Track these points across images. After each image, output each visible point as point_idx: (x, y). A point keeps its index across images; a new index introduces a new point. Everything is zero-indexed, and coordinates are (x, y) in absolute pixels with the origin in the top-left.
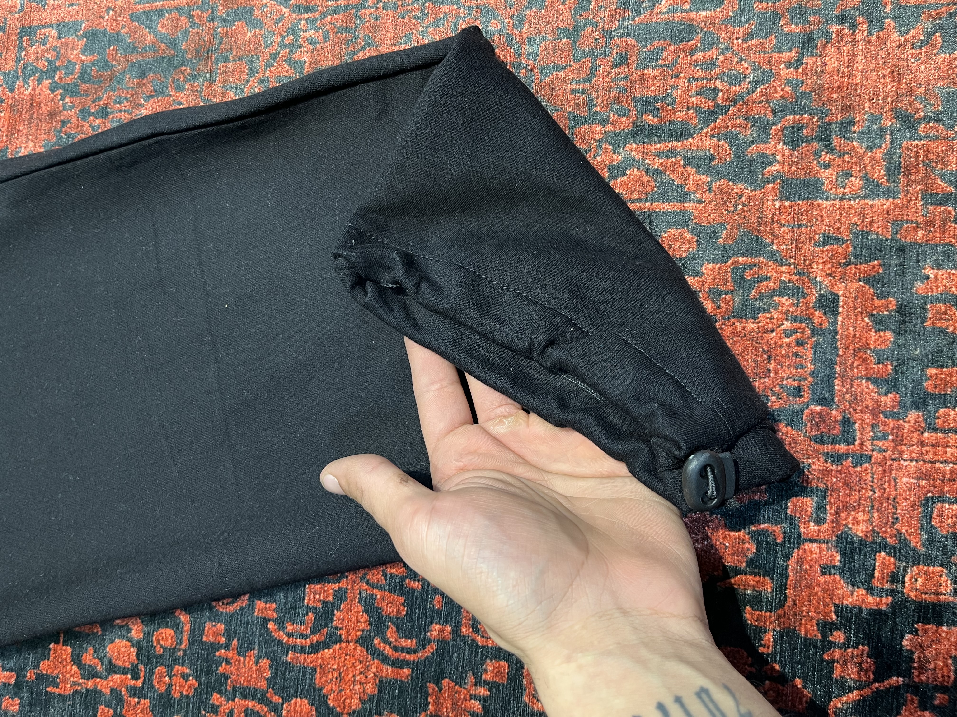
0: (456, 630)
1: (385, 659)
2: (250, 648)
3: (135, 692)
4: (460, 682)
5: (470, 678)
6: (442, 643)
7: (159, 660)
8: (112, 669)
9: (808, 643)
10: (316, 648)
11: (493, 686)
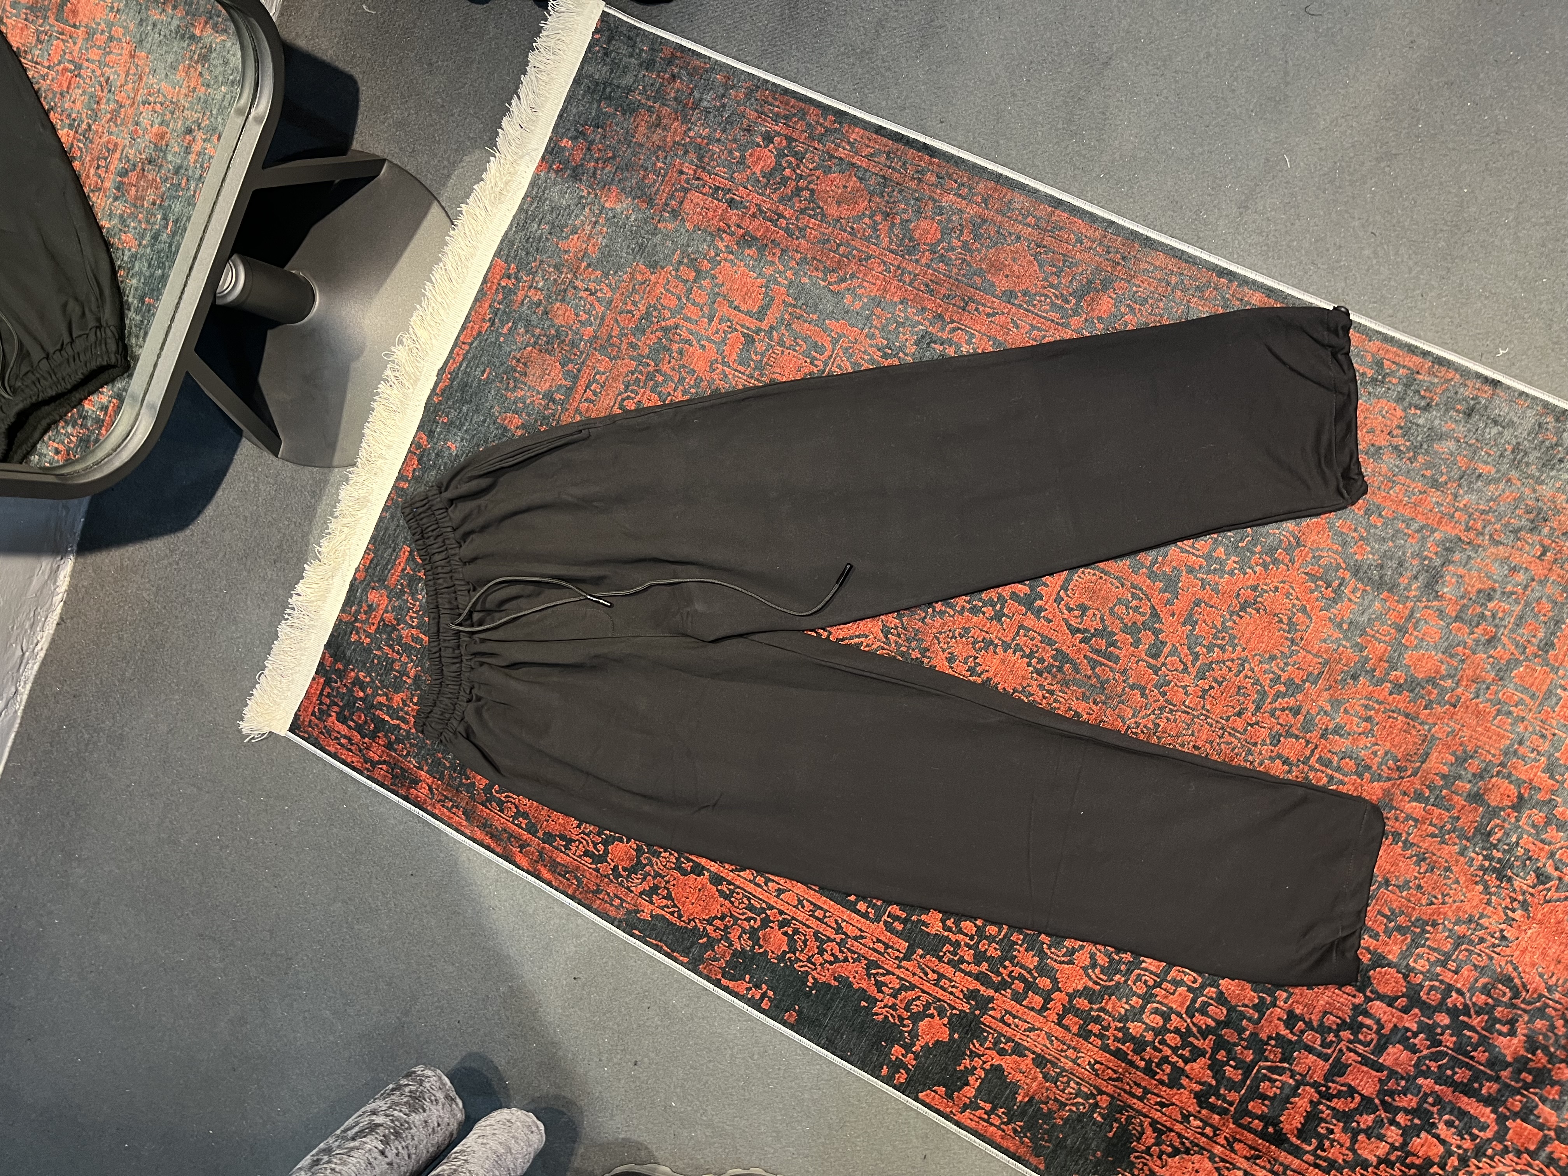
0: (1126, 981)
1: (1090, 979)
2: (1032, 950)
3: (967, 945)
4: (1120, 999)
5: (1124, 1000)
6: (1118, 983)
7: (986, 938)
8: (960, 931)
9: (1261, 1040)
10: (1062, 962)
11: (1132, 1006)
